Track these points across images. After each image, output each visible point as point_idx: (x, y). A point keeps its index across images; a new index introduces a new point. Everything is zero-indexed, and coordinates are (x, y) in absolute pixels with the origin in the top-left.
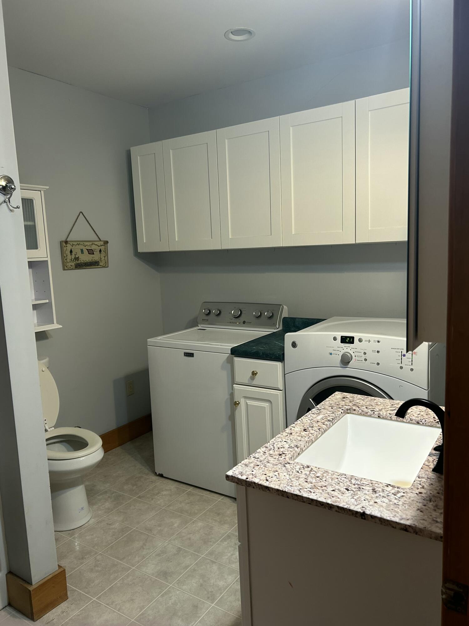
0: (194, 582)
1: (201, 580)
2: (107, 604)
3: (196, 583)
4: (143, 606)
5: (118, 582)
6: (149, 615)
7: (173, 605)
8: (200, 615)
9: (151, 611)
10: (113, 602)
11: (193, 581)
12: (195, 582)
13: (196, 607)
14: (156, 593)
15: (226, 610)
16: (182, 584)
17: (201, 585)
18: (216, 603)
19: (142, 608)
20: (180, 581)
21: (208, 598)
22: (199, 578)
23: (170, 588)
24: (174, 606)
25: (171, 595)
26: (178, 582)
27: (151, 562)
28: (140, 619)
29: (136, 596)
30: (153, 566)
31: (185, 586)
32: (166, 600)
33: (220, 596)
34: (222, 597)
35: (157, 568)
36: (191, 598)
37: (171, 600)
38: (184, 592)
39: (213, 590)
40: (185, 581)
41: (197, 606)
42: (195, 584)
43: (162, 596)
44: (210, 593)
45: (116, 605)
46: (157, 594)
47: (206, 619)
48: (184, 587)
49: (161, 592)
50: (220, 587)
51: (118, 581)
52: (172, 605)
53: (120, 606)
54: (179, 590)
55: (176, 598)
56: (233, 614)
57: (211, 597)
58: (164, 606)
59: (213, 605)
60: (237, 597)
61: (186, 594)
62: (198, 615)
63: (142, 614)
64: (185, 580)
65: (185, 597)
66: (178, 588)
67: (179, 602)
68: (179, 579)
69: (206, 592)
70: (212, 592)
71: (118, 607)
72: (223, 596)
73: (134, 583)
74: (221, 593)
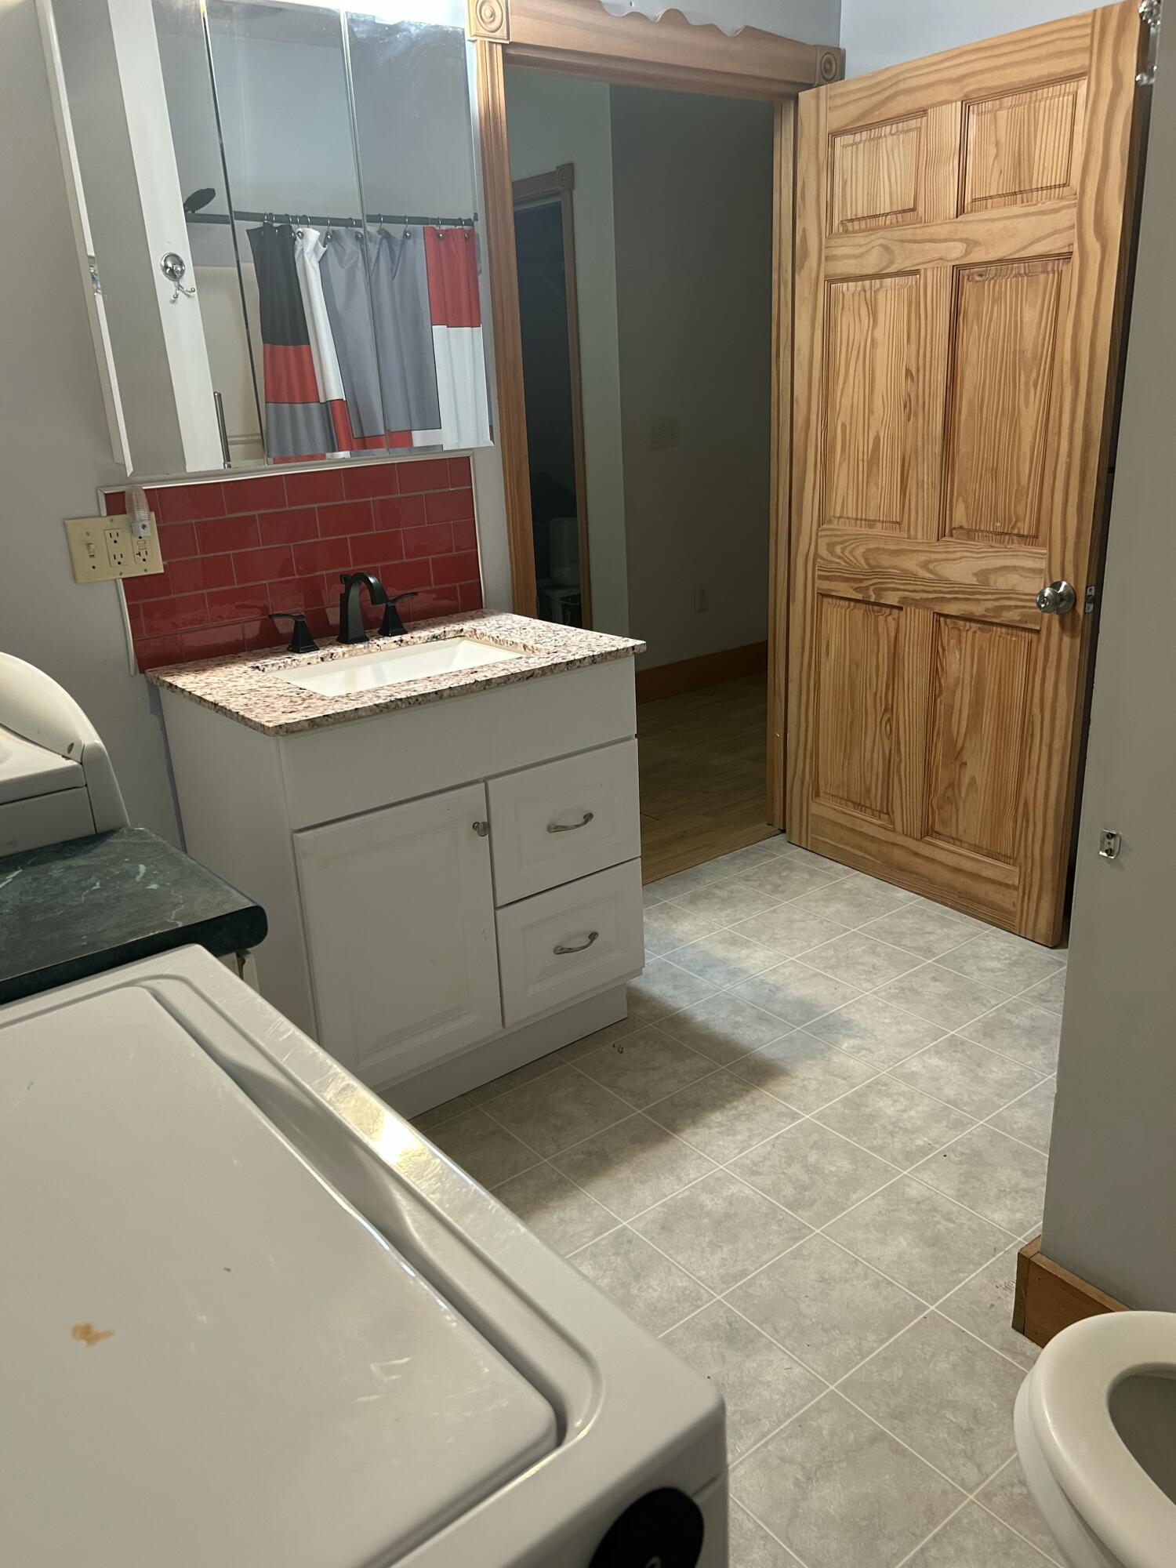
0: (655, 1290)
1: (634, 1291)
2: (890, 1283)
3: (650, 1287)
4: (795, 1258)
5: (875, 1345)
6: (780, 1234)
7: (719, 1244)
8: (661, 1209)
9: (774, 1242)
10: (876, 1285)
11: (656, 1294)
12: (651, 1290)
13: (666, 1228)
14: (761, 1284)
15: (599, 1205)
16: (688, 1292)
17: (637, 1277)
18: (615, 1226)
19: (796, 1255)
20: (692, 1305)
21: (629, 1242)
22: (638, 1300)
23: (722, 1292)
24: (718, 1241)
25: (723, 1271)
26: (699, 1303)
27: (776, 1397)
28: (799, 1229)
29: (815, 1289)
30: (769, 1378)
31: (680, 1284)
32: (736, 1261)
33: (601, 1239)
34: (596, 1235)
35: (755, 1365)
36: (671, 1251)
37: (723, 1259)
38: (688, 1270)
39: (612, 1258)
40: (678, 1301)
41: (663, 1228)
42: (654, 1284)
43: (744, 1273)
44: (622, 1252)
45: (866, 1277)
46: (758, 1282)
47: (650, 1198)
48: (684, 1284)
49: (749, 1284)
50: (591, 1262)
51: (874, 1349)
52: (722, 1244)
53: (853, 1271)
54: (699, 1278)
55: (708, 1260)
56: (587, 1196)
57: (623, 1240)
58: (741, 1246)
59: (625, 1223)
60: (561, 1227)
61: (683, 1262)
62: (665, 1210)
63: (795, 1239)
64: (676, 1305)
65: (686, 1257)
66: (699, 1285)
67: (703, 1248)
68: (693, 1311)
69: (632, 1256)
70: (617, 1254)
71: (859, 1270)
72: (594, 1239)
73: (826, 1331)
74: (596, 1245)
